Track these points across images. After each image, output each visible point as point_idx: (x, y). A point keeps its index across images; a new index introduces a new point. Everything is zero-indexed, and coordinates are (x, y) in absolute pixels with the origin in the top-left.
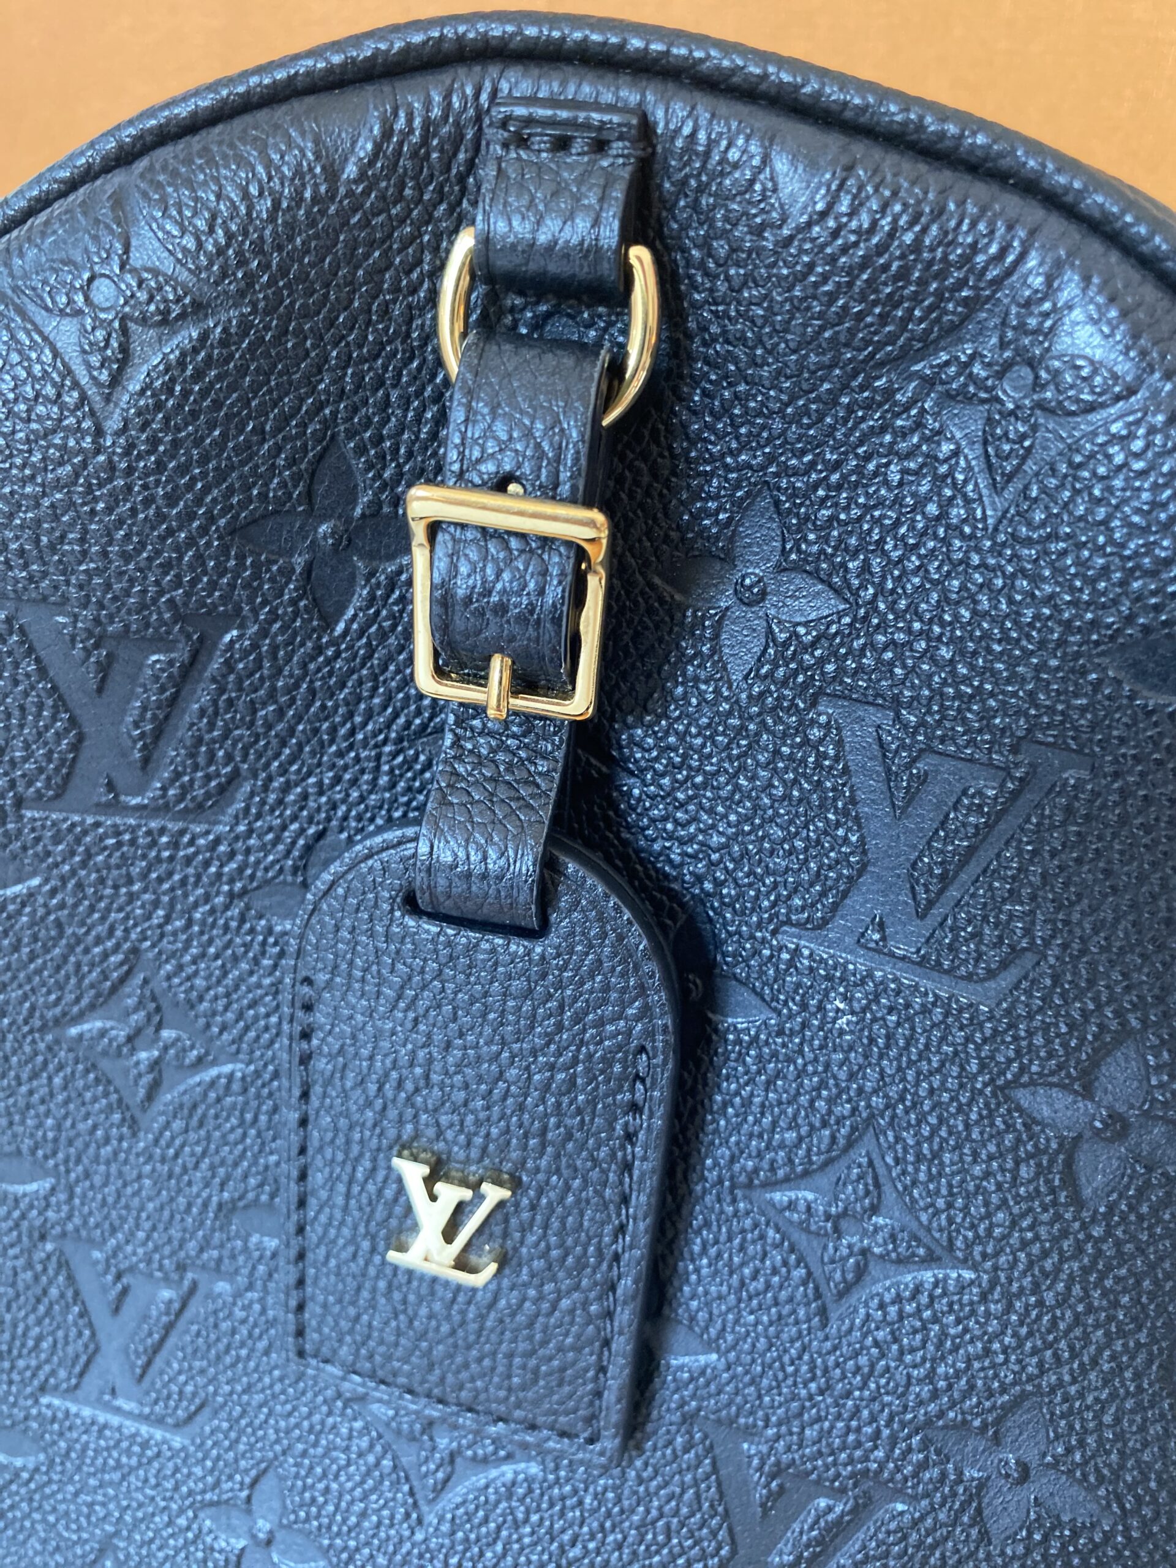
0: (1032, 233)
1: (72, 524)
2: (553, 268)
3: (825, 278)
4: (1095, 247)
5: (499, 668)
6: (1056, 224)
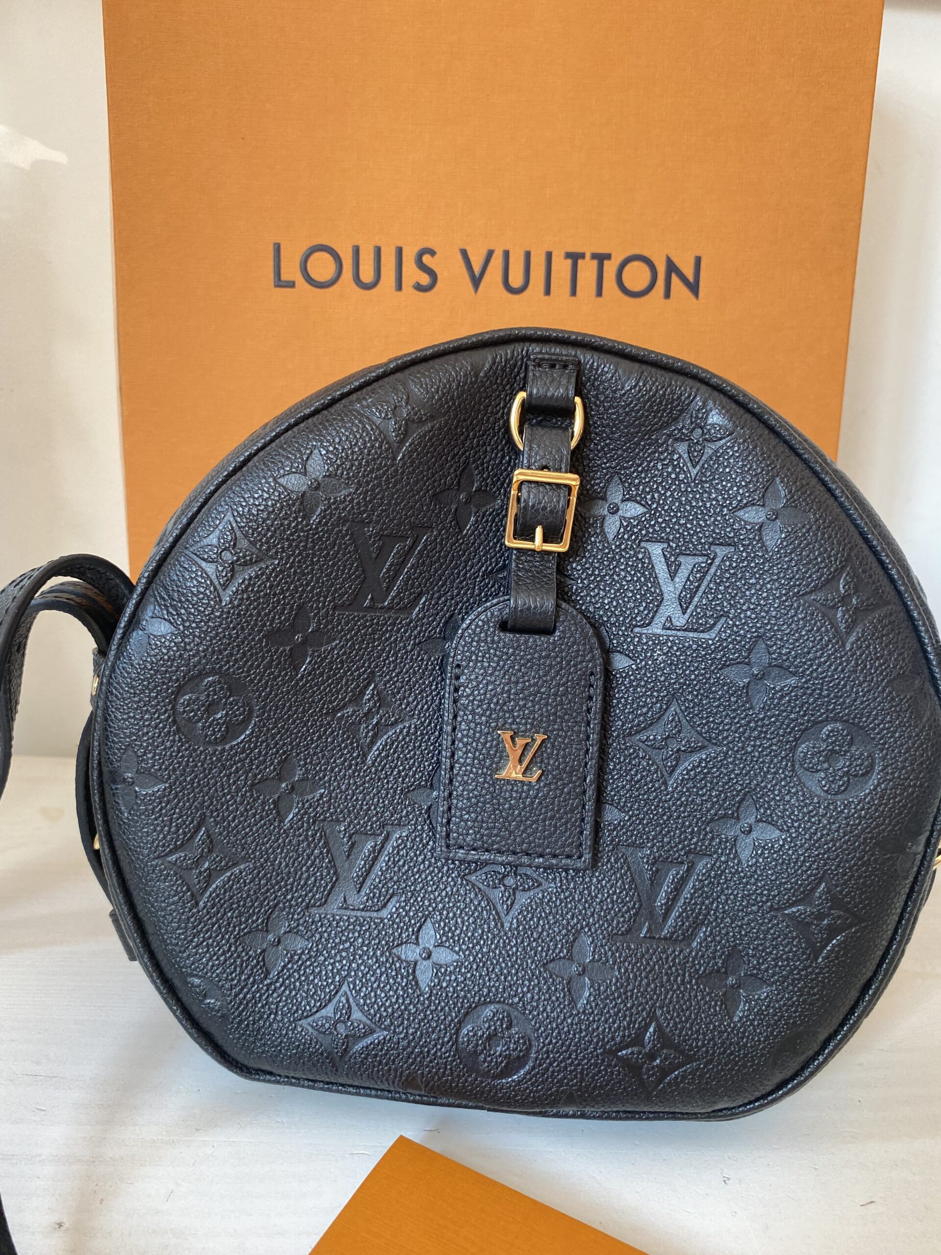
0: (698, 390)
1: (379, 493)
2: (552, 403)
3: (636, 405)
4: (716, 393)
5: (539, 531)
6: (703, 388)
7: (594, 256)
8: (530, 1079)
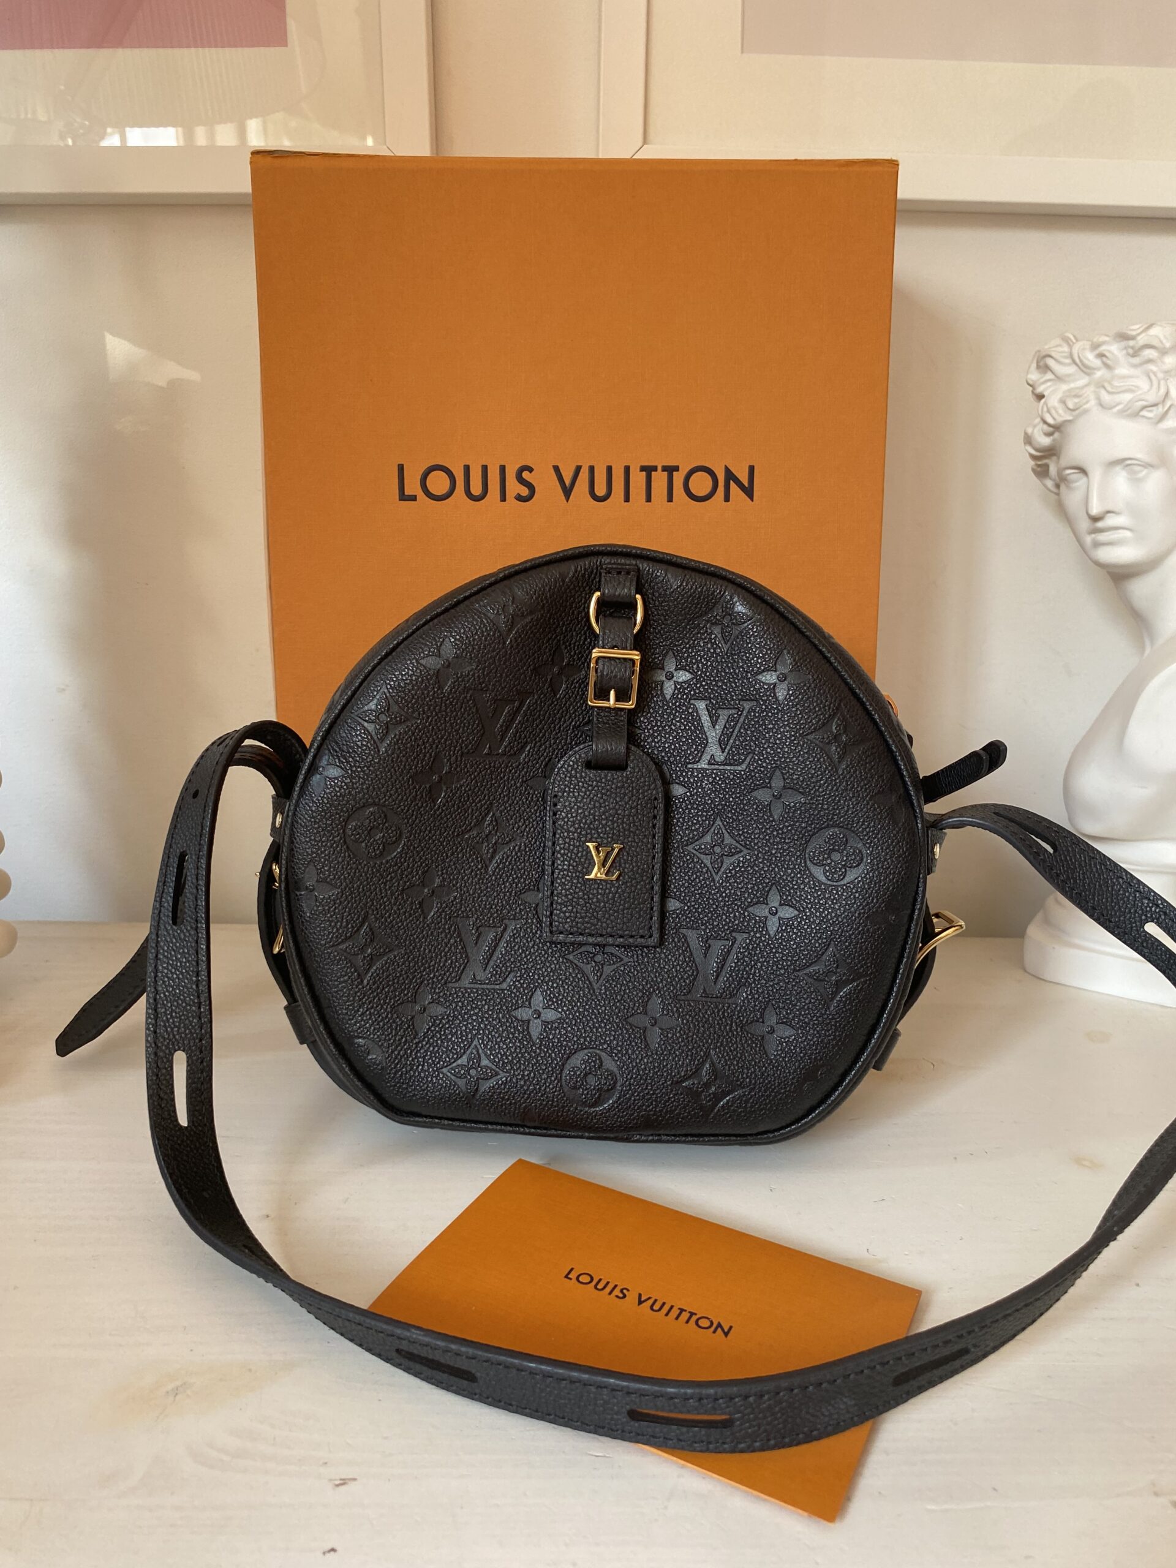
0: (726, 587)
1: (493, 668)
2: (619, 600)
3: (682, 599)
4: (739, 590)
5: (612, 693)
6: (730, 585)
7: (665, 468)
8: (617, 1107)
